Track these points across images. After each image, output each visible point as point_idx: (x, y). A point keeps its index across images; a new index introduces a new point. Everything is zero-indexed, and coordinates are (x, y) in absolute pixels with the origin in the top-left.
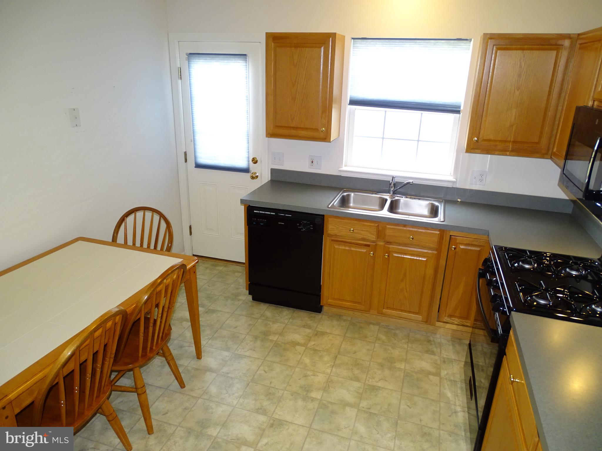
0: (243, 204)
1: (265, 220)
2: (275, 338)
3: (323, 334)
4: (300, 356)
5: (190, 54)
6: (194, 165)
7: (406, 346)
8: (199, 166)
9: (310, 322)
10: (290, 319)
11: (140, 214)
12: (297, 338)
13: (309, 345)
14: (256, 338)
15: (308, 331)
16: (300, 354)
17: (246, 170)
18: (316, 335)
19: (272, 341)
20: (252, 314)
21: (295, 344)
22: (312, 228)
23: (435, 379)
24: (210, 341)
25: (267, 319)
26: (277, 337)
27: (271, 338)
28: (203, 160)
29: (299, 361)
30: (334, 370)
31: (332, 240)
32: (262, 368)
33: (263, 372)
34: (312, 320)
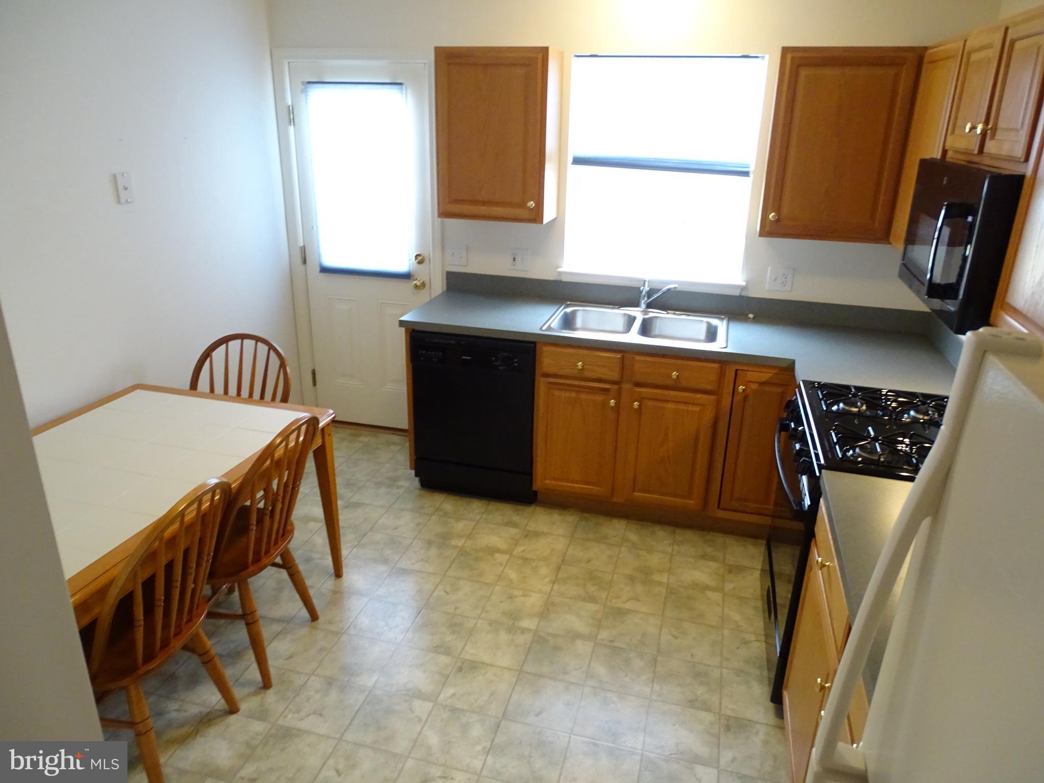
0: (403, 327)
1: (440, 353)
2: (460, 543)
3: (537, 534)
4: (501, 569)
5: (309, 83)
6: (318, 269)
7: (669, 549)
8: (325, 270)
9: (516, 518)
10: (483, 513)
11: (234, 345)
12: (496, 541)
13: (515, 552)
14: (430, 543)
15: (513, 531)
16: (501, 564)
17: (407, 276)
18: (526, 536)
19: (455, 547)
20: (421, 508)
21: (492, 551)
22: (516, 365)
23: (716, 597)
24: (355, 550)
25: (446, 514)
26: (464, 541)
27: (454, 542)
29: (500, 576)
30: (556, 587)
31: (550, 383)
32: (440, 587)
33: (442, 593)
34: (518, 514)
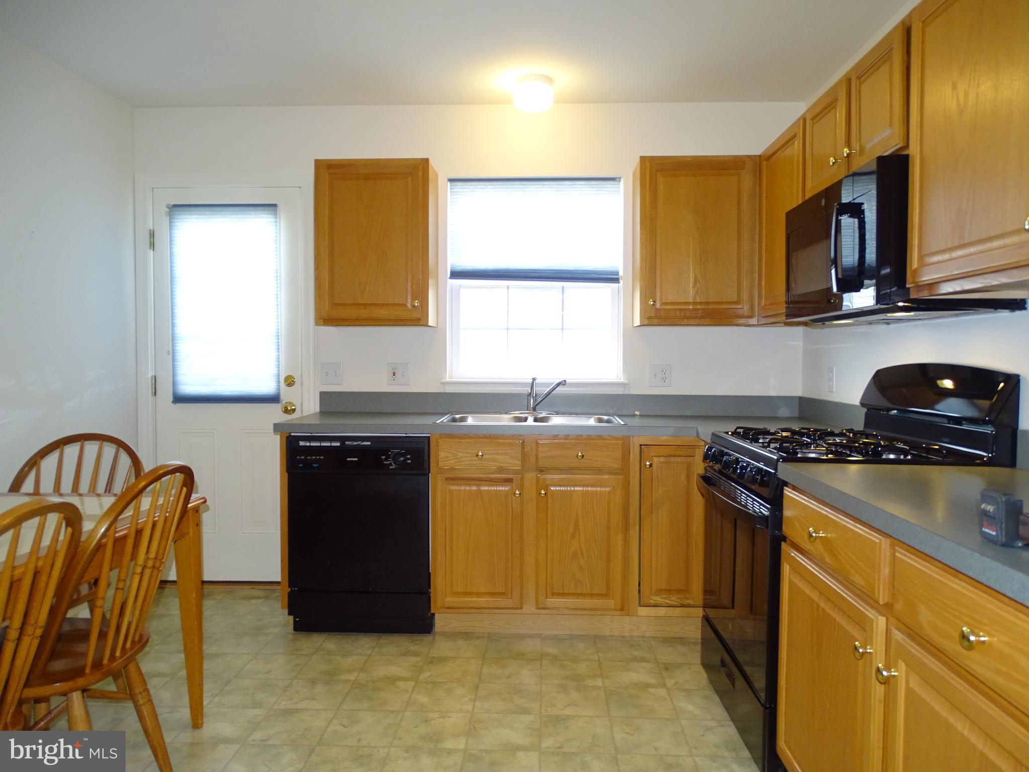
0: (278, 432)
1: (322, 458)
2: (353, 677)
3: (442, 660)
4: (408, 696)
5: (175, 206)
6: (172, 399)
7: (596, 657)
8: (180, 399)
9: (413, 648)
10: (374, 647)
12: (394, 670)
13: (421, 678)
14: (313, 682)
15: (413, 659)
16: (407, 691)
17: (273, 399)
18: (431, 662)
19: (347, 681)
20: (298, 650)
21: (393, 680)
22: (409, 461)
23: (662, 692)
24: (217, 699)
25: (329, 653)
26: (356, 675)
27: (344, 677)
28: (190, 385)
29: (408, 702)
30: (478, 704)
31: (447, 479)
32: (335, 722)
33: (339, 727)
34: (417, 644)
